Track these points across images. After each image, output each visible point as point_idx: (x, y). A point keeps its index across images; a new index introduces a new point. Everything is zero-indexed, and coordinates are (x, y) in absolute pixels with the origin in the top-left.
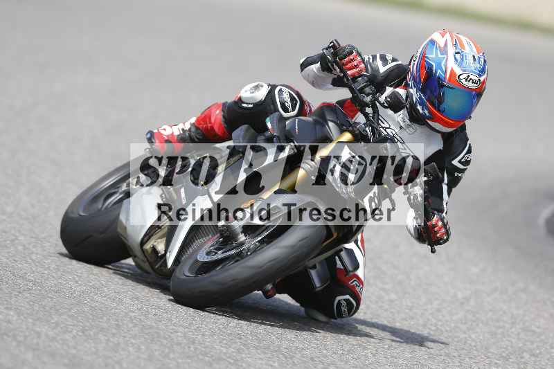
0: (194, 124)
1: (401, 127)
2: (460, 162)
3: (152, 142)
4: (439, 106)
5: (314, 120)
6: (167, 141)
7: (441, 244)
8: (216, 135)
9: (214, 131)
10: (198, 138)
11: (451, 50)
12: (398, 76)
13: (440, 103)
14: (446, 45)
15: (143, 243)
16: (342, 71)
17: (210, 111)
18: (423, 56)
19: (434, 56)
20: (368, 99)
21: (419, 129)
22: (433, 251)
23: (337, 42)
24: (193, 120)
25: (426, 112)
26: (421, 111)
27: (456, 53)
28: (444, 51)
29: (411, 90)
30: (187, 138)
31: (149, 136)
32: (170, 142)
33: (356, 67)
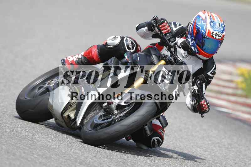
0: (83, 55)
1: (183, 57)
2: (211, 73)
3: (65, 64)
4: (202, 47)
5: (145, 54)
6: (71, 64)
7: (206, 113)
8: (94, 60)
9: (94, 59)
10: (85, 62)
11: (208, 21)
12: (182, 32)
13: (203, 45)
14: (206, 18)
15: (62, 113)
16: (160, 30)
17: (91, 49)
18: (195, 23)
19: (200, 23)
20: (172, 44)
21: (192, 58)
22: (202, 117)
23: (156, 17)
24: (83, 53)
25: (196, 50)
26: (193, 49)
27: (211, 22)
28: (205, 21)
29: (189, 40)
30: (80, 62)
31: (63, 61)
32: (73, 64)
33: (166, 29)
